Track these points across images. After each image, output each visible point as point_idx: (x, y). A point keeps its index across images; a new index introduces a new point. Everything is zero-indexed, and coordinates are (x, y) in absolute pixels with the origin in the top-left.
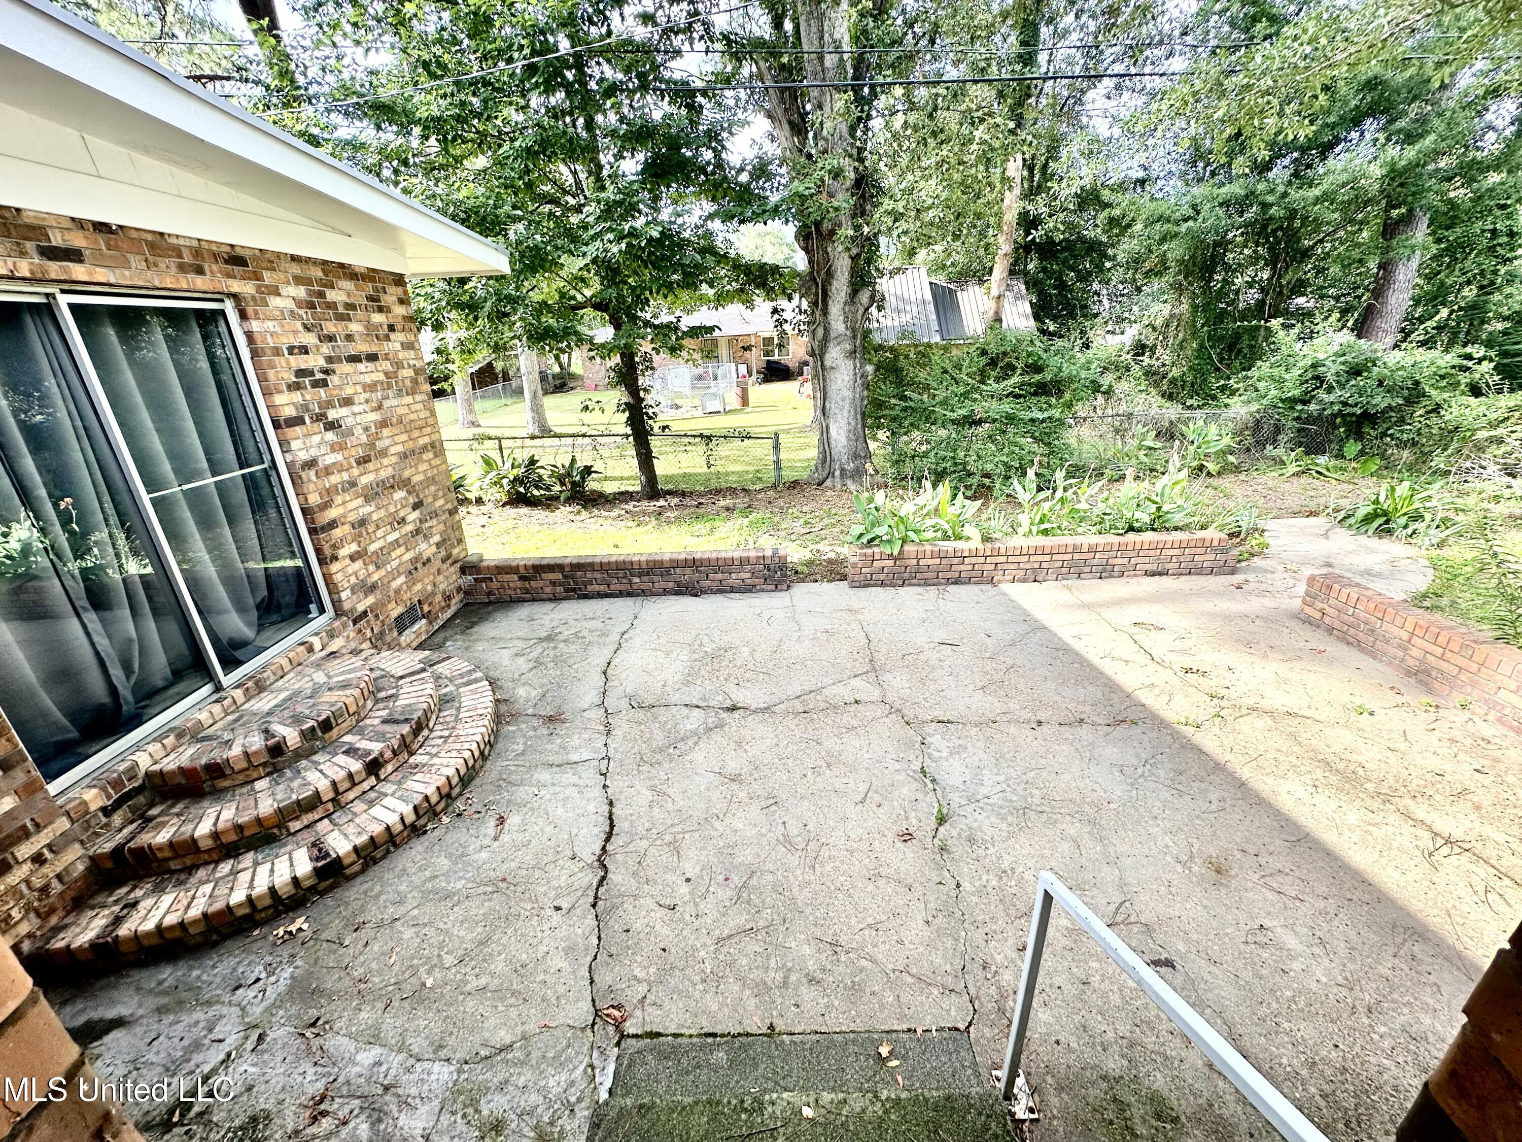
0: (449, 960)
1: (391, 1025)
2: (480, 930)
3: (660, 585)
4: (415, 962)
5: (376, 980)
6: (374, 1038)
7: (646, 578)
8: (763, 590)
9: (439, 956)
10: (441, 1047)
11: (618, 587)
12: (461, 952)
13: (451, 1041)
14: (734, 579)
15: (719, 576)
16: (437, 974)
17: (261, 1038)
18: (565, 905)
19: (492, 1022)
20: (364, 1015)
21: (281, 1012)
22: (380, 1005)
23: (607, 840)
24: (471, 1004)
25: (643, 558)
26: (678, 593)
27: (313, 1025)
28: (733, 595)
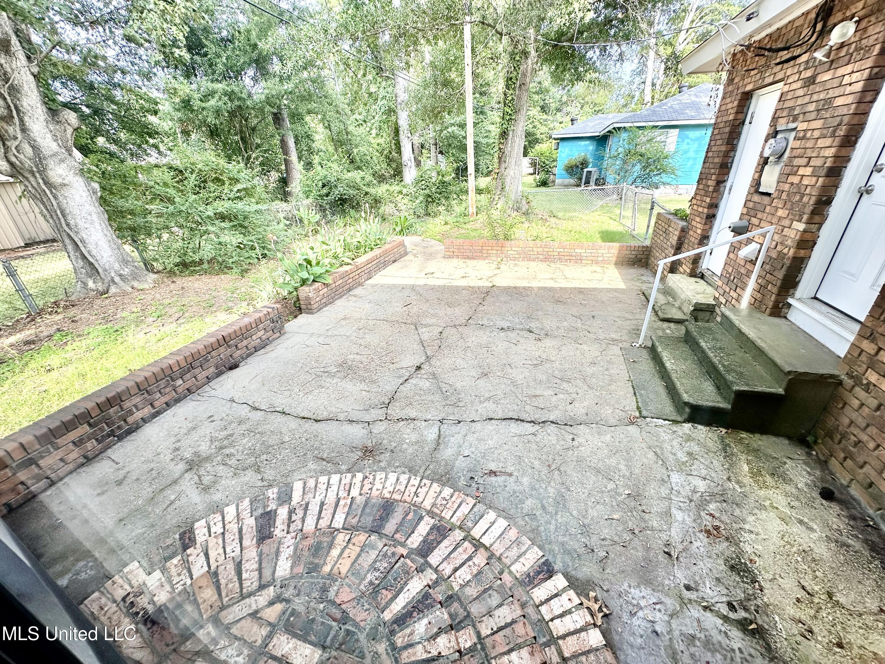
0: (611, 486)
1: (657, 507)
2: (588, 474)
3: (202, 376)
4: (614, 504)
5: (630, 523)
6: (668, 513)
7: (188, 376)
8: (274, 340)
9: (609, 491)
10: (663, 480)
11: (164, 399)
12: (605, 481)
13: (659, 476)
14: (255, 341)
15: (245, 342)
16: (621, 490)
17: (688, 588)
18: (571, 436)
19: (645, 460)
20: (655, 524)
21: (667, 582)
22: (647, 516)
23: (523, 421)
24: (637, 471)
25: (180, 358)
26: (219, 374)
27: (669, 554)
28: (259, 353)
